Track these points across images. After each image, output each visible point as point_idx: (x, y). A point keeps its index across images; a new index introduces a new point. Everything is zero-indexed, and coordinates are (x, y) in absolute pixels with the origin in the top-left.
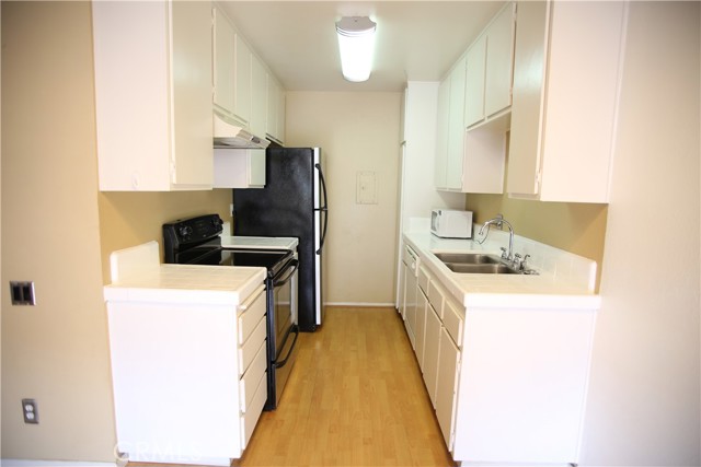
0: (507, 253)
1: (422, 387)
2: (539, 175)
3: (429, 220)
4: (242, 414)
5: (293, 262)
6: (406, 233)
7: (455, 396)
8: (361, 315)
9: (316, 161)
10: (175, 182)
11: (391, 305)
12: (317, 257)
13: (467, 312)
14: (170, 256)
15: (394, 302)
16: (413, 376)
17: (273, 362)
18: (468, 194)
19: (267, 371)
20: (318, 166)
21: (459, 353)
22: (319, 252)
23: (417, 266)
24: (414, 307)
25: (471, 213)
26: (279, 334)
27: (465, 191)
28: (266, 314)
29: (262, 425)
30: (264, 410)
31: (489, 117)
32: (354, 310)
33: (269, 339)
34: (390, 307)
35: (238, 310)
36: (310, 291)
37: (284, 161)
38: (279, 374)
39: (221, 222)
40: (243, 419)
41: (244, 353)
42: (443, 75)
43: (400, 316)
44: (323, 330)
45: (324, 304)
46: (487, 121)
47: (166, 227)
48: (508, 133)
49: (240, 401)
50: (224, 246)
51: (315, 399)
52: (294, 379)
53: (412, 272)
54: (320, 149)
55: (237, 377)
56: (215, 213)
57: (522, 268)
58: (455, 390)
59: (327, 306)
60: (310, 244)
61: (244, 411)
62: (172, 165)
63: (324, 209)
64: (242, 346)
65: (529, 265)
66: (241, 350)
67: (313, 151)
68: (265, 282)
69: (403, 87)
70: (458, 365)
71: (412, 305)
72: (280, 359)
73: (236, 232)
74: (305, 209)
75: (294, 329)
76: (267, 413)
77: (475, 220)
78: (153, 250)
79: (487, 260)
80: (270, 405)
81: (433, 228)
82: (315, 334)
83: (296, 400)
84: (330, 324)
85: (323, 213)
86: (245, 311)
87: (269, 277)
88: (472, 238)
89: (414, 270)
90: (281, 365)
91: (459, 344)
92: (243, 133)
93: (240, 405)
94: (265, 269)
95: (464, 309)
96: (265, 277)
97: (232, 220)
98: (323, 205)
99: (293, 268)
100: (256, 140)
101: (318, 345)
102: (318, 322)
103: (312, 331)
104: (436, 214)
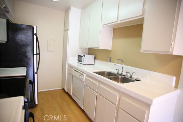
9: (35, 32)
12: (36, 75)
15: (62, 87)
20: (36, 34)
22: (36, 73)
23: (84, 77)
25: (94, 56)
31: (121, 21)
34: (61, 89)
43: (67, 93)
53: (80, 79)
54: (37, 27)
57: (131, 77)
63: (38, 54)
85: (38, 56)
88: (94, 64)
89: (82, 79)
98: (38, 52)
102: (37, 103)
103: (34, 108)
104: (82, 57)
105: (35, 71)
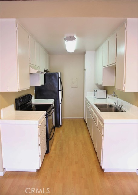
0: (116, 104)
1: (92, 144)
2: (124, 84)
3: (93, 92)
4: (40, 156)
5: (53, 108)
6: (86, 97)
7: (102, 149)
8: (73, 121)
9: (59, 76)
10: (19, 89)
11: (82, 118)
12: (60, 105)
13: (105, 125)
14: (17, 108)
15: (83, 117)
16: (90, 141)
17: (48, 139)
18: (104, 86)
19: (46, 141)
20: (60, 78)
21: (103, 137)
22: (61, 103)
23: (90, 108)
24: (89, 118)
26: (50, 130)
27: (103, 85)
28: (46, 125)
29: (45, 158)
30: (46, 153)
31: (110, 65)
32: (71, 120)
33: (47, 132)
35: (38, 125)
36: (58, 115)
37: (50, 76)
38: (50, 142)
39: (32, 96)
40: (40, 157)
41: (40, 138)
42: (96, 50)
43: (85, 121)
44: (62, 126)
45: (62, 118)
46: (109, 66)
47: (16, 100)
48: (116, 68)
49: (39, 152)
50: (33, 103)
51: (61, 149)
52: (54, 143)
53: (88, 109)
54: (60, 73)
55: (38, 145)
56: (30, 93)
57: (121, 109)
58: (102, 148)
59: (63, 119)
60: (58, 101)
61: (40, 155)
62: (18, 84)
63: (62, 90)
64: (39, 136)
65: (123, 108)
66: (39, 137)
67: (58, 73)
68: (45, 116)
69: (84, 53)
70: (103, 140)
71: (88, 118)
72: (50, 138)
73: (36, 98)
74: (56, 90)
75: (54, 127)
76: (47, 154)
77: (107, 93)
78: (13, 107)
79: (111, 106)
80: (48, 152)
81: (94, 95)
82: (60, 128)
83: (55, 150)
84: (64, 124)
85: (62, 92)
86: (40, 126)
87: (46, 114)
88: (106, 98)
89: (89, 109)
90: (51, 139)
91: (103, 134)
92: (38, 72)
93: (39, 153)
94: (45, 111)
95: (104, 124)
96: (45, 114)
97: (35, 94)
98: (62, 89)
99: (53, 109)
100: (42, 73)
101: (61, 131)
102: (61, 124)
103: (59, 127)
104: (95, 91)
105: (60, 102)
